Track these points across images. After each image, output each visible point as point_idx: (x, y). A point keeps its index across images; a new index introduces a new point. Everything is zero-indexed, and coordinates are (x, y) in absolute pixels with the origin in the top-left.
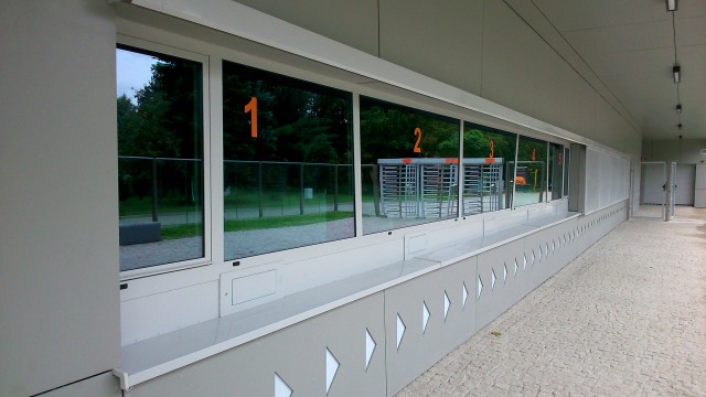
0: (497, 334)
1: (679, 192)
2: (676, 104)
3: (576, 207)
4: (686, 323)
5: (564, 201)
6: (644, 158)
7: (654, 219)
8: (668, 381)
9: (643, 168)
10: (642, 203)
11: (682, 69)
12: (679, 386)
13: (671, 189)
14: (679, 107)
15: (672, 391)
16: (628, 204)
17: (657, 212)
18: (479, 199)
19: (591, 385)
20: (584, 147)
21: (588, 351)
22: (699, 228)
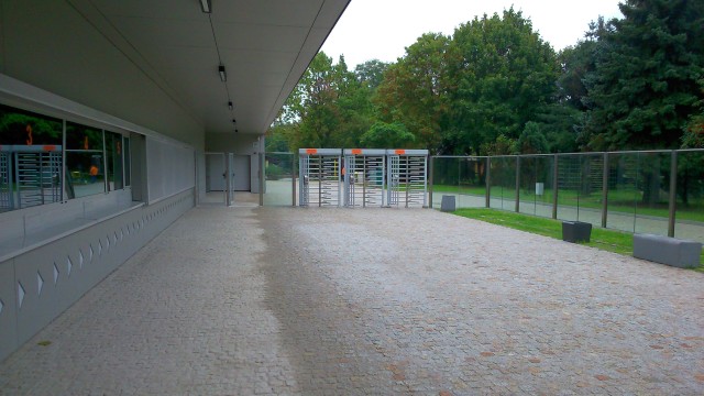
0: (46, 344)
1: (236, 180)
2: (227, 101)
3: (139, 196)
4: (235, 296)
5: (127, 190)
6: (207, 149)
7: (216, 204)
8: (215, 354)
9: (207, 158)
10: (209, 191)
11: (226, 69)
12: (225, 357)
13: (230, 177)
14: (230, 104)
15: (219, 362)
16: (194, 192)
17: (220, 198)
18: (39, 192)
19: (145, 375)
20: (143, 136)
21: (145, 341)
22: (254, 210)
